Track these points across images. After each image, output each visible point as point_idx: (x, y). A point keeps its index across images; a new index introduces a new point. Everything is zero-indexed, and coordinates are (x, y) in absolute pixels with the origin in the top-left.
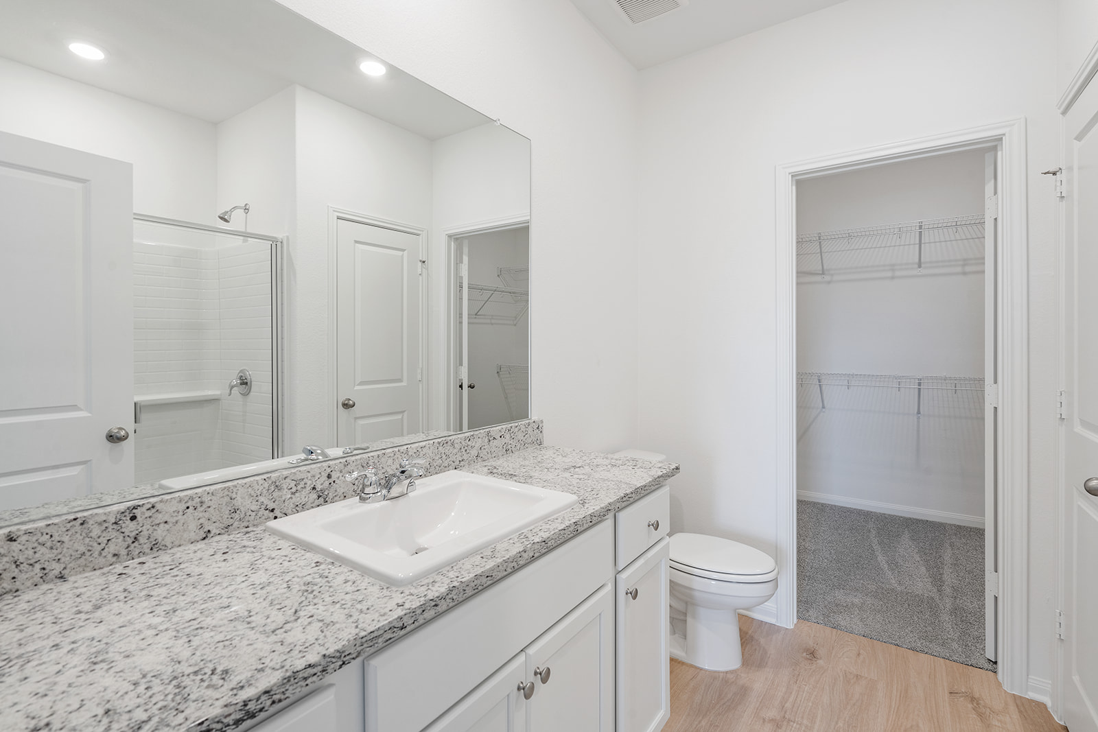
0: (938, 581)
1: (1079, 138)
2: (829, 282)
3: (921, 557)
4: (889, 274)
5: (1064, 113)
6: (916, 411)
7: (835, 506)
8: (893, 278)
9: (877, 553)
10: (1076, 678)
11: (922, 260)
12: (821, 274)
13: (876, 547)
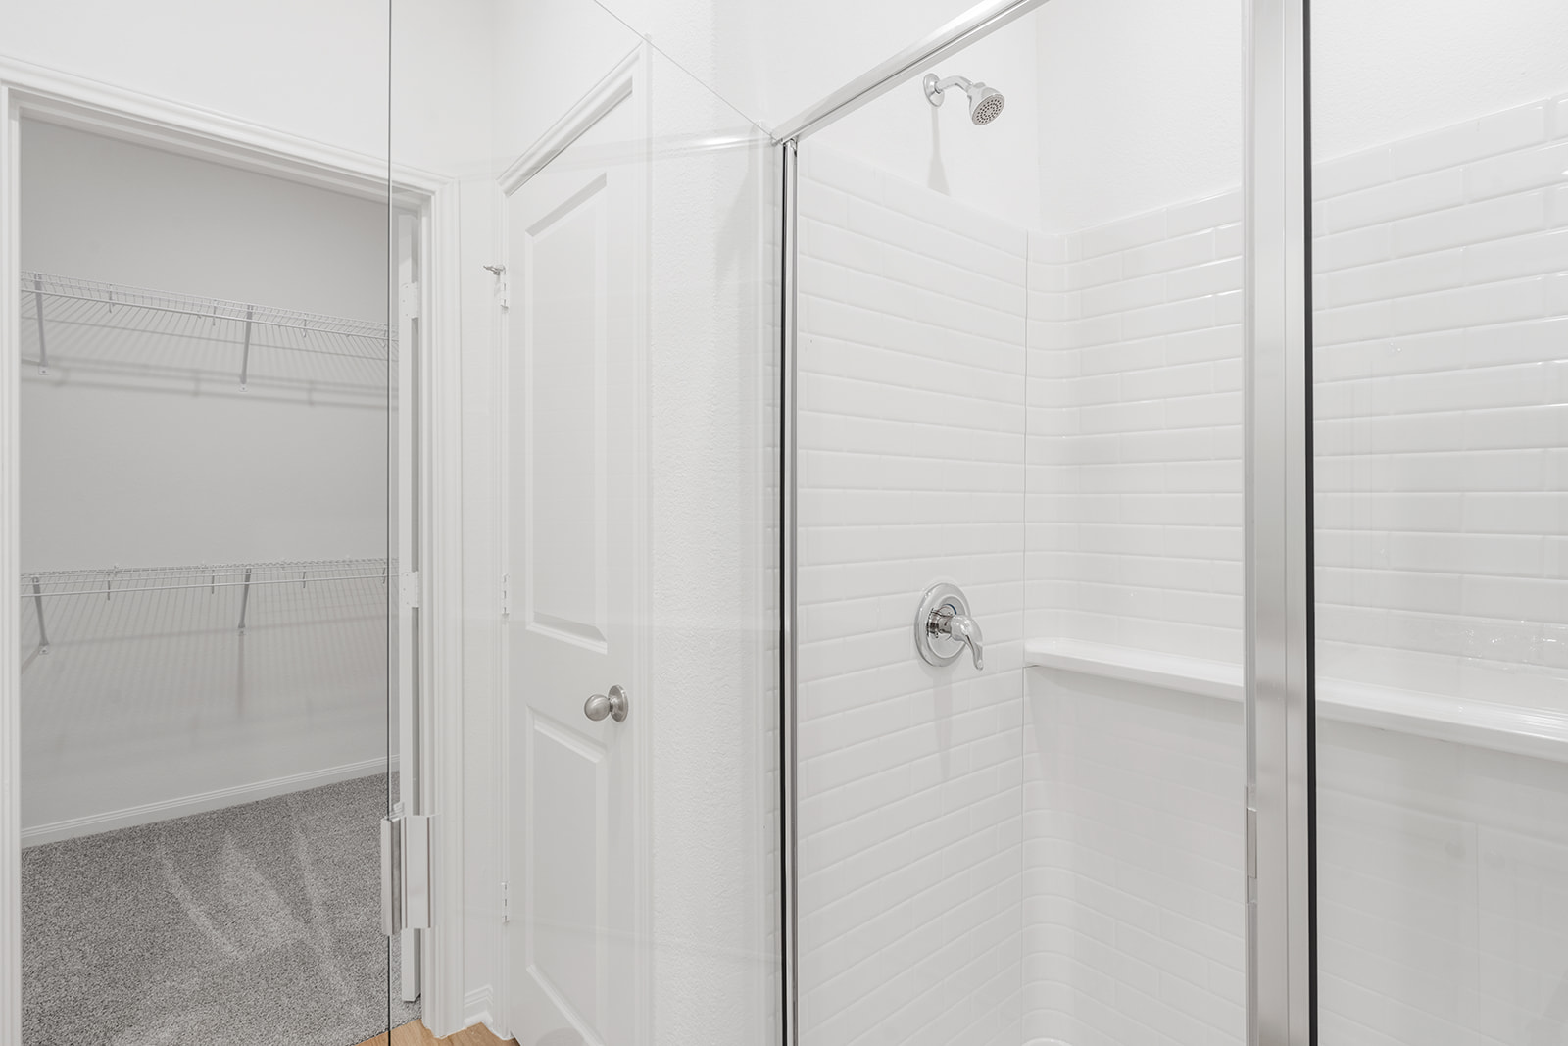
0: (300, 906)
1: (534, 230)
2: (60, 384)
3: (263, 874)
4: (191, 386)
5: (509, 192)
6: (237, 623)
7: (74, 841)
8: (196, 394)
9: (185, 905)
10: (532, 969)
11: (248, 372)
12: (39, 364)
13: (181, 893)
